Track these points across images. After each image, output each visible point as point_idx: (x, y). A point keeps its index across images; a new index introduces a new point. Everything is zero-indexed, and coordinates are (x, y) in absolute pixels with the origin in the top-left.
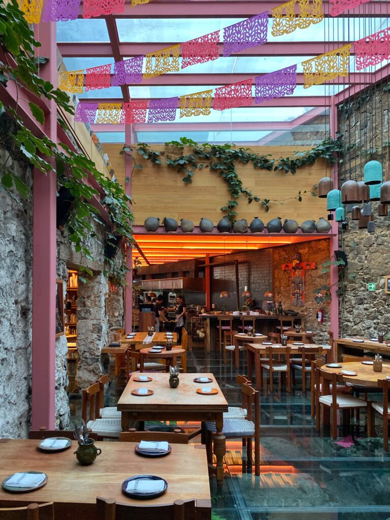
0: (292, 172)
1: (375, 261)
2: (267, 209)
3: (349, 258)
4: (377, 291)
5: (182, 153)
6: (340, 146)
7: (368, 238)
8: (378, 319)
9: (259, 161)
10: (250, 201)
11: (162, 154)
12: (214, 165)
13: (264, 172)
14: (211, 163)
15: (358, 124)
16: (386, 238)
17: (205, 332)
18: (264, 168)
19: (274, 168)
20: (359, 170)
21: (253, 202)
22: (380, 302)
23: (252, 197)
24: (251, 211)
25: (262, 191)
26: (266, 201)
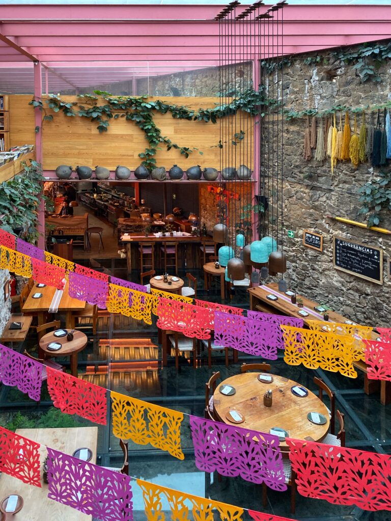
0: (212, 121)
1: (294, 212)
2: (187, 156)
3: (270, 201)
4: (296, 239)
5: (96, 104)
6: (263, 99)
7: (288, 189)
8: (297, 263)
9: (178, 112)
10: (169, 148)
11: (75, 104)
12: (130, 115)
13: (183, 121)
14: (127, 113)
15: (281, 83)
16: (305, 195)
17: (126, 253)
18: (183, 118)
19: (193, 118)
20: (281, 125)
21: (173, 149)
22: (299, 250)
23: (172, 144)
24: (170, 157)
25: (182, 138)
26: (186, 149)
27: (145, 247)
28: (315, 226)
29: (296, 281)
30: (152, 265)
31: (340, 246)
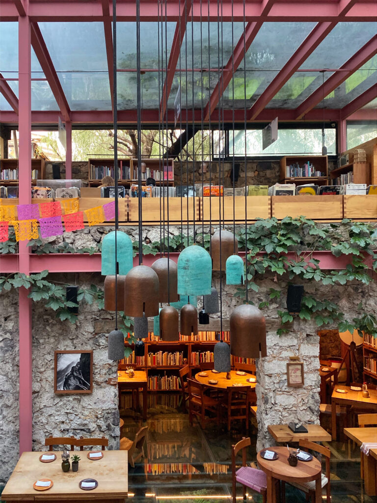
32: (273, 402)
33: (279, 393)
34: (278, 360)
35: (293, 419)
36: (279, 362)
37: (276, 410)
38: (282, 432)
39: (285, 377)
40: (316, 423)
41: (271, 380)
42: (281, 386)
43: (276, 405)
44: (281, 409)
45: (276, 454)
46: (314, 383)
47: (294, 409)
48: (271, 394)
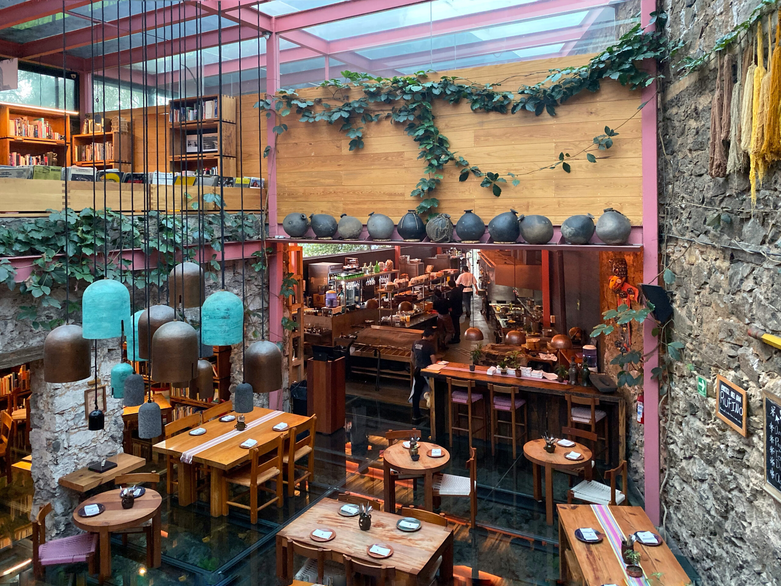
0: (549, 112)
1: (707, 326)
2: (497, 192)
4: (711, 401)
5: (348, 97)
7: (699, 266)
8: (714, 467)
10: (464, 177)
11: (319, 102)
12: (397, 114)
13: (493, 116)
14: (393, 111)
16: (722, 277)
18: (490, 110)
19: (510, 107)
21: (471, 178)
22: (715, 430)
23: (469, 168)
24: (466, 196)
25: (488, 154)
26: (493, 177)
27: (456, 389)
28: (736, 364)
29: (713, 517)
30: (468, 428)
31: (775, 423)
32: (66, 446)
33: (73, 431)
34: (74, 389)
35: (92, 457)
36: (74, 392)
37: (70, 455)
38: (84, 478)
39: (83, 408)
40: (119, 452)
41: (63, 418)
42: (77, 421)
43: (70, 448)
44: (76, 451)
45: (100, 506)
46: (117, 405)
47: (93, 444)
48: (64, 436)
